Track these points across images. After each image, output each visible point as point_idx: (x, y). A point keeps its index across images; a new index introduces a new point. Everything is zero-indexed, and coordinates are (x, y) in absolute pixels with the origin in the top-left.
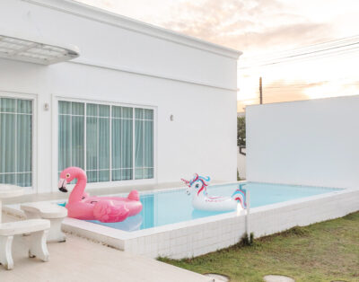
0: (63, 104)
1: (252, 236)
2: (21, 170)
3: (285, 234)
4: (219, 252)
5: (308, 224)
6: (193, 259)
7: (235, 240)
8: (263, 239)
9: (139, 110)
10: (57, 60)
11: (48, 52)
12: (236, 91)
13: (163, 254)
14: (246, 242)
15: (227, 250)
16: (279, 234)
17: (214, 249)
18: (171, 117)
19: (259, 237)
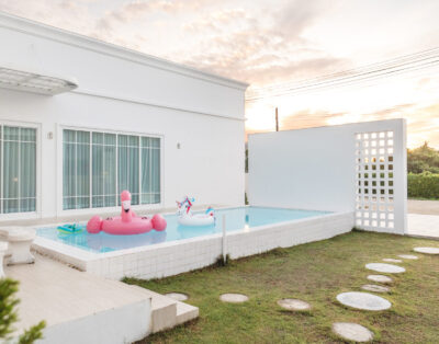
0: (69, 133)
1: (227, 257)
2: (25, 196)
3: (264, 255)
4: (191, 272)
5: (291, 245)
6: (163, 279)
7: (211, 260)
8: (240, 260)
9: (145, 139)
10: (60, 91)
11: (47, 83)
12: (244, 120)
13: (129, 275)
14: (222, 263)
15: (200, 270)
16: (258, 255)
17: (187, 269)
18: (179, 145)
19: (236, 257)
